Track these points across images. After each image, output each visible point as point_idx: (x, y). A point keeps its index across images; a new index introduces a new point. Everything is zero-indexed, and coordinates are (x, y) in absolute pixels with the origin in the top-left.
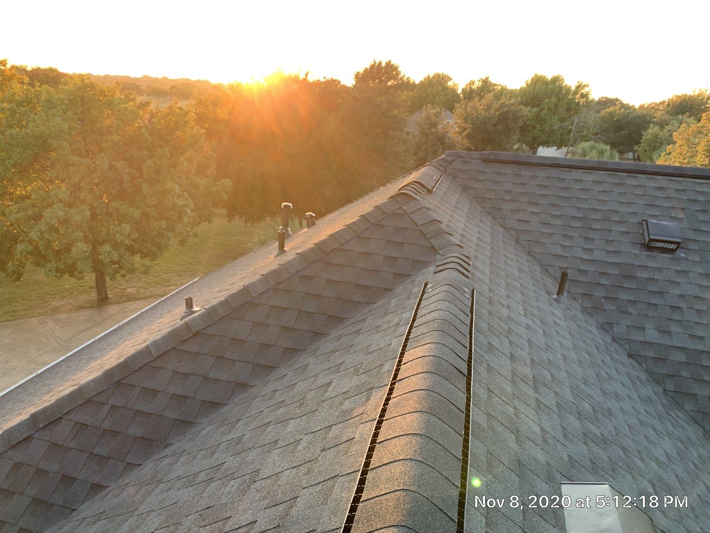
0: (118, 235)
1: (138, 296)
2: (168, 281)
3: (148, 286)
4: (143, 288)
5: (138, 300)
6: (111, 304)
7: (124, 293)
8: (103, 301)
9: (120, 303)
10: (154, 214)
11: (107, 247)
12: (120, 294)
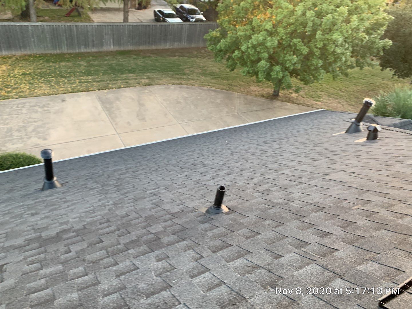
0: (288, 62)
1: (295, 101)
2: (319, 97)
3: (305, 96)
4: (302, 96)
5: (294, 103)
6: (278, 100)
7: (289, 96)
8: (275, 96)
9: (283, 101)
10: (317, 54)
11: (278, 68)
12: (287, 95)
